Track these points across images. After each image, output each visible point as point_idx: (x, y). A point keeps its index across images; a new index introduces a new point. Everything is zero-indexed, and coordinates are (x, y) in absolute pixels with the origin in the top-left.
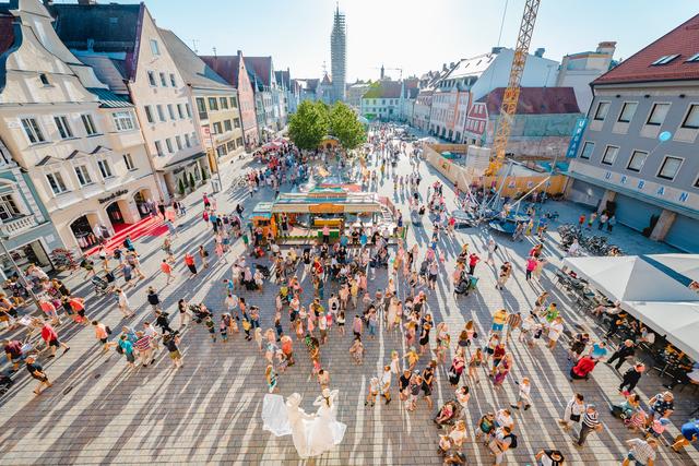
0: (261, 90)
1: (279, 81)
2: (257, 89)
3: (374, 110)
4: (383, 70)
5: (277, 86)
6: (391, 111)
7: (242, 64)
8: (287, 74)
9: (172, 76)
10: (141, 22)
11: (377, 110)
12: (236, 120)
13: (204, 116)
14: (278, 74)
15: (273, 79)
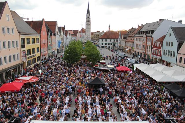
0: (51, 35)
1: (60, 31)
2: (49, 34)
3: (106, 44)
4: (109, 27)
5: (58, 33)
6: (114, 45)
7: (44, 24)
8: (64, 28)
9: (12, 29)
10: (4, 8)
11: (107, 44)
12: (38, 48)
13: (23, 46)
14: (60, 28)
15: (57, 30)
